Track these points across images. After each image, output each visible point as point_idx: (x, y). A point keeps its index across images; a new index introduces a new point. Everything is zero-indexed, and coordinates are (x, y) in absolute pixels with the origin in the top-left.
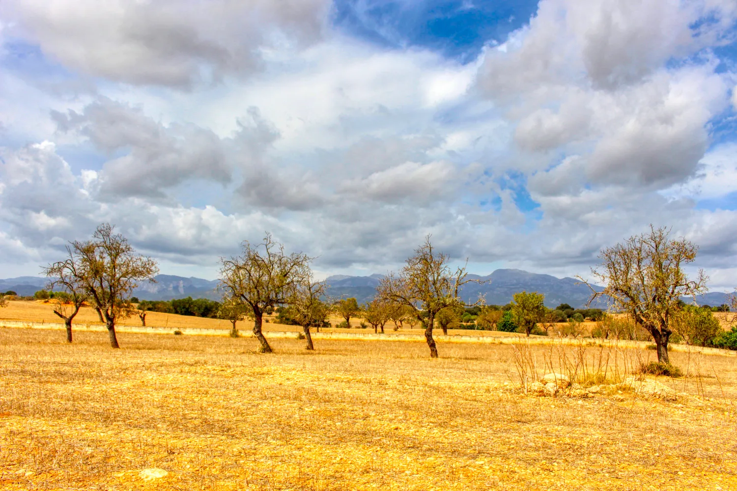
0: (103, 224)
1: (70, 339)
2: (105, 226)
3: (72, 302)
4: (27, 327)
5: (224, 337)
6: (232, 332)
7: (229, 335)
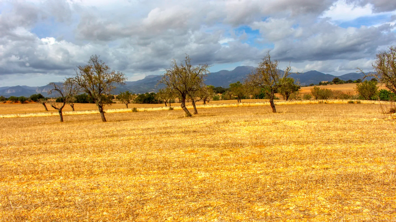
0: (93, 55)
1: (62, 120)
2: (94, 56)
3: (19, 102)
4: (16, 116)
5: (129, 112)
6: (133, 109)
7: (132, 111)
